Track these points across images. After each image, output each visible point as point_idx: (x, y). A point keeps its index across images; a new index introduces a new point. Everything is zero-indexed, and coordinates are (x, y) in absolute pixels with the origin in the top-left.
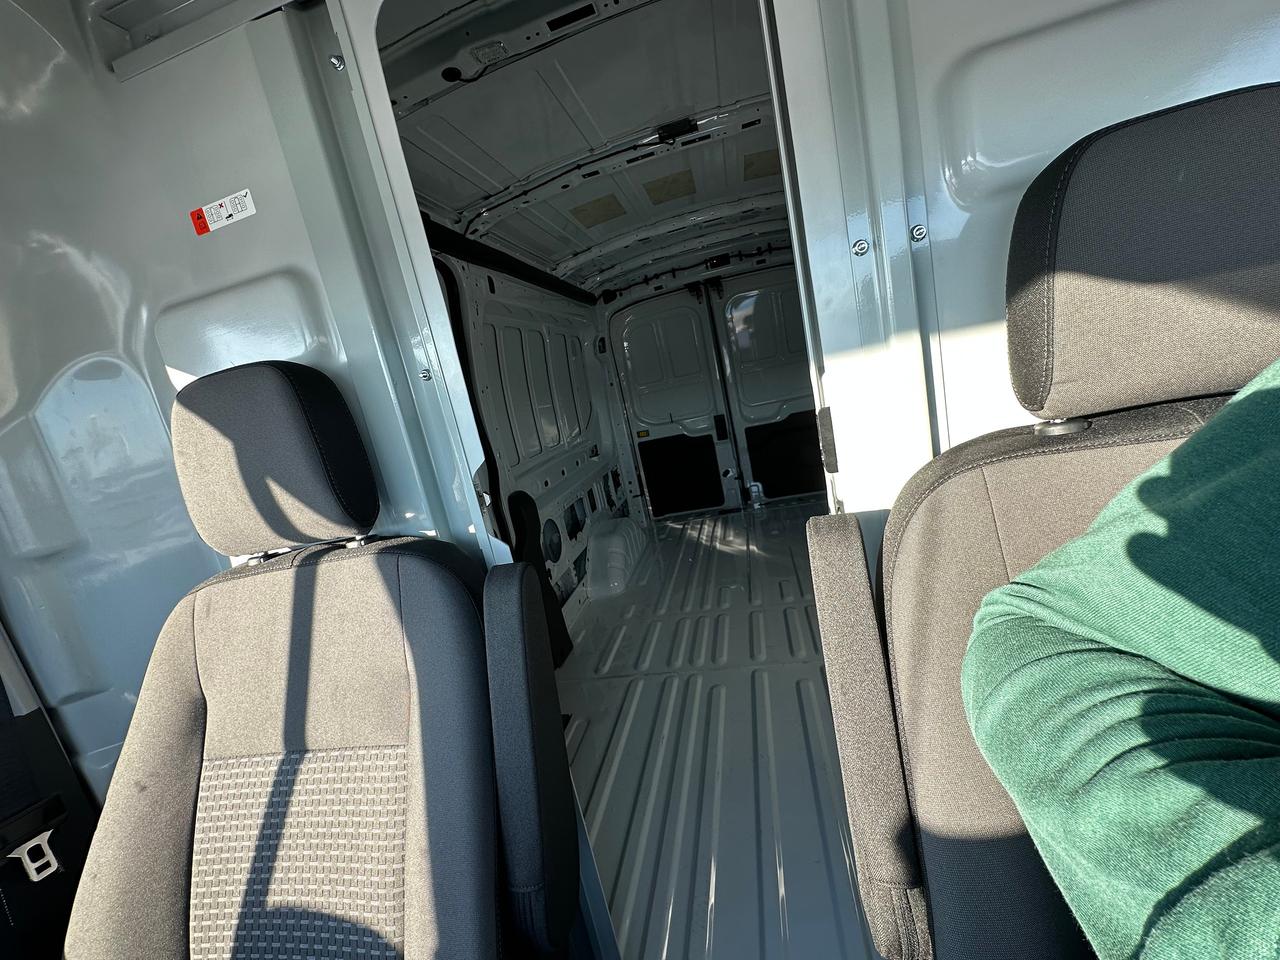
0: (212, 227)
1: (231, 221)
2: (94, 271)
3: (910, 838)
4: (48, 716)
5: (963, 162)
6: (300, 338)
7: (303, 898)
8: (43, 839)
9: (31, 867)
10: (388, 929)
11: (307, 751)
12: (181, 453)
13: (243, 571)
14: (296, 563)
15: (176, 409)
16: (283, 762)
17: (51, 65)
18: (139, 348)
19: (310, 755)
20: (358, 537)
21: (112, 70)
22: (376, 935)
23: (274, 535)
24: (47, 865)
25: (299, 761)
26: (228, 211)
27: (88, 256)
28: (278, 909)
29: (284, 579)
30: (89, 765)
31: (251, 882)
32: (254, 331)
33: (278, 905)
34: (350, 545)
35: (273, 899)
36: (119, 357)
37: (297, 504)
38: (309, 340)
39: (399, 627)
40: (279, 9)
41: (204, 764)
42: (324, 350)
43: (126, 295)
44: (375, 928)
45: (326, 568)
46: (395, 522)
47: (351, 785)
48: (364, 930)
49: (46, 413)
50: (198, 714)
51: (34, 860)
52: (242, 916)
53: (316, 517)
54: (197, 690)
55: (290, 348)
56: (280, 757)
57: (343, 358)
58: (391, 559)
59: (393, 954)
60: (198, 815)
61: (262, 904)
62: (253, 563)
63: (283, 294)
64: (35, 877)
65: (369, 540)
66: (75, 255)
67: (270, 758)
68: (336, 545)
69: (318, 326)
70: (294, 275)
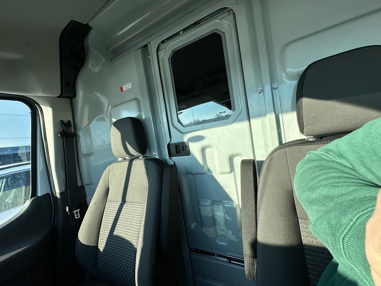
0: (124, 90)
1: (127, 89)
2: (103, 99)
3: (255, 244)
4: (83, 187)
5: (287, 70)
6: (136, 112)
7: (120, 234)
8: (78, 210)
9: (76, 215)
10: (135, 244)
11: (126, 202)
12: (112, 135)
13: (120, 162)
14: (129, 160)
15: (112, 126)
16: (121, 204)
17: (102, 62)
18: (108, 114)
19: (126, 203)
20: (142, 156)
21: (111, 62)
22: (132, 245)
23: (126, 154)
24: (78, 216)
25: (124, 204)
26: (127, 87)
27: (102, 96)
28: (115, 236)
29: (127, 163)
30: (88, 200)
31: (111, 229)
32: (128, 111)
33: (115, 235)
34: (140, 158)
35: (115, 233)
36: (105, 116)
37: (131, 147)
38: (138, 113)
39: (146, 176)
40: (140, 48)
41: (107, 202)
42: (140, 115)
43: (107, 104)
44: (133, 243)
45: (135, 162)
46: (150, 154)
47: (133, 211)
48: (130, 243)
49: (91, 126)
50: (107, 191)
51: (76, 214)
52: (109, 236)
53: (134, 150)
54: (108, 186)
55: (134, 115)
56: (121, 203)
57: (144, 117)
58: (147, 161)
59: (135, 250)
60: (104, 212)
61: (113, 234)
62: (122, 160)
63: (134, 103)
64: (76, 218)
65: (143, 157)
66: (100, 96)
67: (119, 203)
68: (138, 158)
69: (140, 110)
70: (137, 100)
